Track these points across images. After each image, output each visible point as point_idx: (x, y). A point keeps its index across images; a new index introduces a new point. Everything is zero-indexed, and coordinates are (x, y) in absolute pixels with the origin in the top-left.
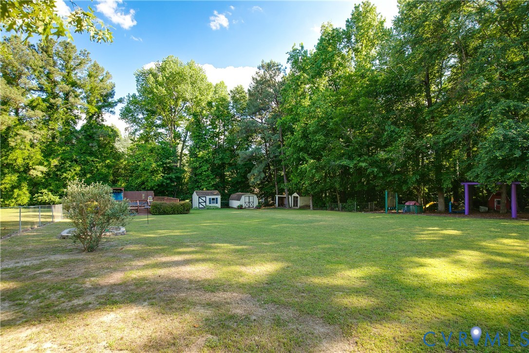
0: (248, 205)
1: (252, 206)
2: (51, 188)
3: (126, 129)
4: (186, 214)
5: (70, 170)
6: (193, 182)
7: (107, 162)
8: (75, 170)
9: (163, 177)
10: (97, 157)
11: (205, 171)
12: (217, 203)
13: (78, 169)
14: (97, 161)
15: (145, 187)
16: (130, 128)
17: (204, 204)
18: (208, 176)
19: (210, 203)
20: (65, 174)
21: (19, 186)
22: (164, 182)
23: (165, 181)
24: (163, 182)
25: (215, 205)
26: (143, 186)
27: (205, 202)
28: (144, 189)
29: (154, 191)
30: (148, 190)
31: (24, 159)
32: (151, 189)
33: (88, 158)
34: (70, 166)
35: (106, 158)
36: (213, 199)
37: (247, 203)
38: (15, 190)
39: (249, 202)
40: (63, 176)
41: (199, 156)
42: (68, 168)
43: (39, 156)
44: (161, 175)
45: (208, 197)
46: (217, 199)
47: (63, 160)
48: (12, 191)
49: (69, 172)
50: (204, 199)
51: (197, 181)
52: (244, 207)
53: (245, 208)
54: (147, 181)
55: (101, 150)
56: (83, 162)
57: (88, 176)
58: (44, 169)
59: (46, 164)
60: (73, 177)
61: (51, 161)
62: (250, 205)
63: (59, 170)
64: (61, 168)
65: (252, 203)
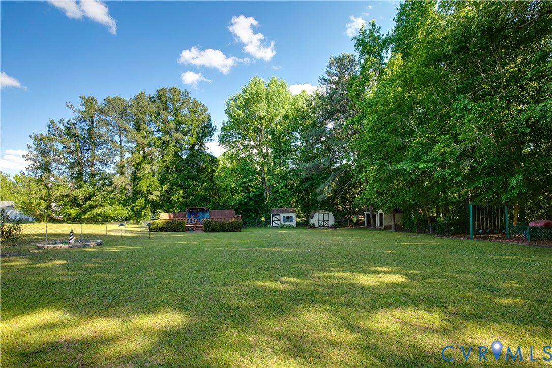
0: (322, 223)
1: (327, 225)
2: (164, 208)
4: (235, 231)
5: (176, 194)
7: (204, 185)
8: (179, 193)
10: (197, 182)
11: (281, 188)
12: (292, 221)
13: (182, 192)
14: (197, 184)
15: (228, 207)
16: (227, 152)
17: (278, 222)
18: (285, 194)
19: (284, 222)
20: (172, 197)
21: (144, 208)
22: (243, 201)
25: (289, 223)
27: (279, 220)
29: (236, 209)
30: (230, 209)
31: (148, 187)
32: (233, 208)
33: (190, 182)
34: (177, 191)
35: (204, 181)
36: (288, 217)
37: (321, 222)
38: (143, 211)
39: (323, 221)
40: (171, 199)
41: (276, 173)
42: (175, 192)
43: (157, 184)
44: (242, 195)
45: (282, 215)
46: (291, 217)
47: (172, 185)
48: (141, 211)
50: (278, 217)
52: (317, 226)
53: (318, 228)
56: (186, 186)
57: (191, 198)
58: (158, 193)
59: (160, 189)
60: (178, 199)
61: (163, 186)
62: (325, 223)
63: (169, 194)
64: (170, 192)
65: (326, 221)
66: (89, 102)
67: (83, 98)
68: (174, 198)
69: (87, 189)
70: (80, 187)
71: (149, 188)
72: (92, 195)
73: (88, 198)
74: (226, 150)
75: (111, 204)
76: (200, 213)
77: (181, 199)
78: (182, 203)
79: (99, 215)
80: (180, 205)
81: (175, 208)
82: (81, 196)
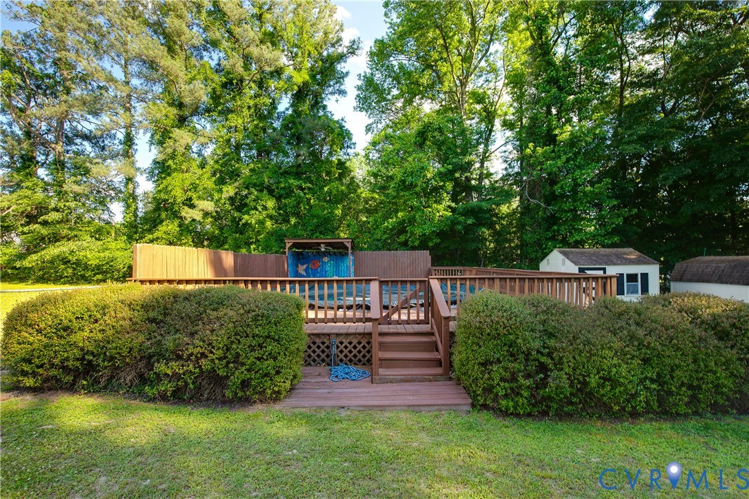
3: (368, 129)
5: (256, 208)
6: (539, 225)
8: (265, 208)
9: (453, 210)
13: (271, 203)
14: (309, 189)
15: (407, 241)
16: (374, 125)
20: (246, 217)
22: (459, 223)
23: (462, 219)
24: (454, 223)
26: (402, 238)
28: (405, 245)
29: (432, 250)
30: (414, 248)
31: (186, 191)
32: (423, 246)
33: (291, 181)
34: (256, 200)
36: (632, 278)
40: (243, 221)
42: (253, 204)
43: (210, 184)
44: (449, 207)
46: (645, 276)
47: (247, 188)
49: (253, 212)
51: (552, 220)
54: (412, 221)
55: (316, 164)
56: (282, 192)
57: (293, 220)
58: (209, 206)
59: (216, 196)
60: (261, 223)
61: (225, 189)
63: (239, 209)
64: (240, 204)
68: (251, 218)
71: (189, 193)
74: (371, 120)
76: (326, 259)
77: (269, 224)
78: (271, 234)
80: (267, 239)
81: (253, 247)
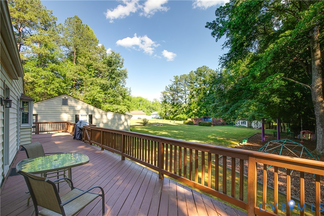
0: (257, 126)
12: (245, 124)
17: (239, 124)
19: (242, 124)
27: (239, 123)
31: (193, 107)
36: (243, 122)
43: (196, 106)
47: (201, 107)
61: (198, 107)
62: (258, 126)
63: (200, 110)
64: (200, 109)
65: (259, 125)
66: (176, 78)
67: (174, 76)
68: (202, 112)
69: (175, 108)
70: (173, 108)
72: (176, 111)
73: (175, 112)
75: (182, 114)
77: (205, 113)
79: (178, 117)
82: (173, 111)
